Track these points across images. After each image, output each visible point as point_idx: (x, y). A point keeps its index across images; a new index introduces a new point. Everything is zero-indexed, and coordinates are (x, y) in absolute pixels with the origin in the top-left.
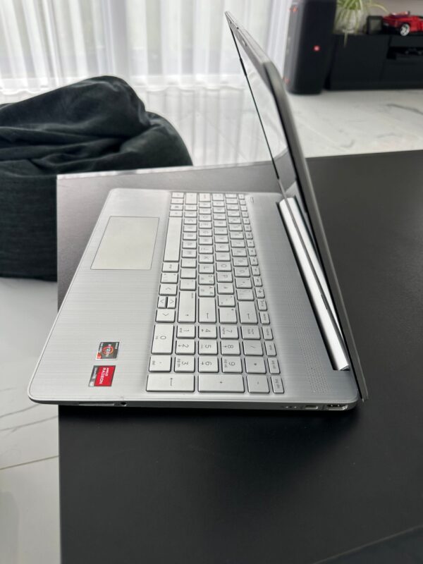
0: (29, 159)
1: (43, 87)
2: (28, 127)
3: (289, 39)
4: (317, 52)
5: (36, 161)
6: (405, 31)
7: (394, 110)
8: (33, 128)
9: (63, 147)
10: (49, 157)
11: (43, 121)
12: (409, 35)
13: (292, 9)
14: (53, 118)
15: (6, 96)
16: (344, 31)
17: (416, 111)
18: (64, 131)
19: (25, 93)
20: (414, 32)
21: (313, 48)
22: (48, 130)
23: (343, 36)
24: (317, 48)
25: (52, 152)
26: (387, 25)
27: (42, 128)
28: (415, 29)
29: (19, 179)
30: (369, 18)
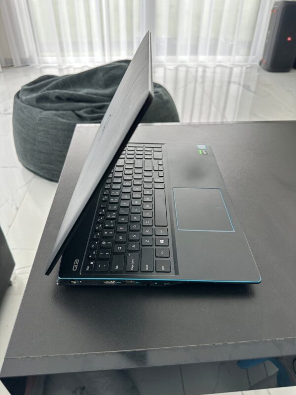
0: (73, 111)
2: (75, 91)
3: (269, 32)
4: (289, 41)
5: (77, 112)
8: (79, 91)
9: (94, 105)
10: (85, 110)
11: (85, 87)
13: (273, 11)
14: (91, 86)
18: (96, 94)
21: (287, 39)
22: (86, 93)
24: (289, 39)
25: (87, 107)
27: (83, 92)
29: (65, 123)
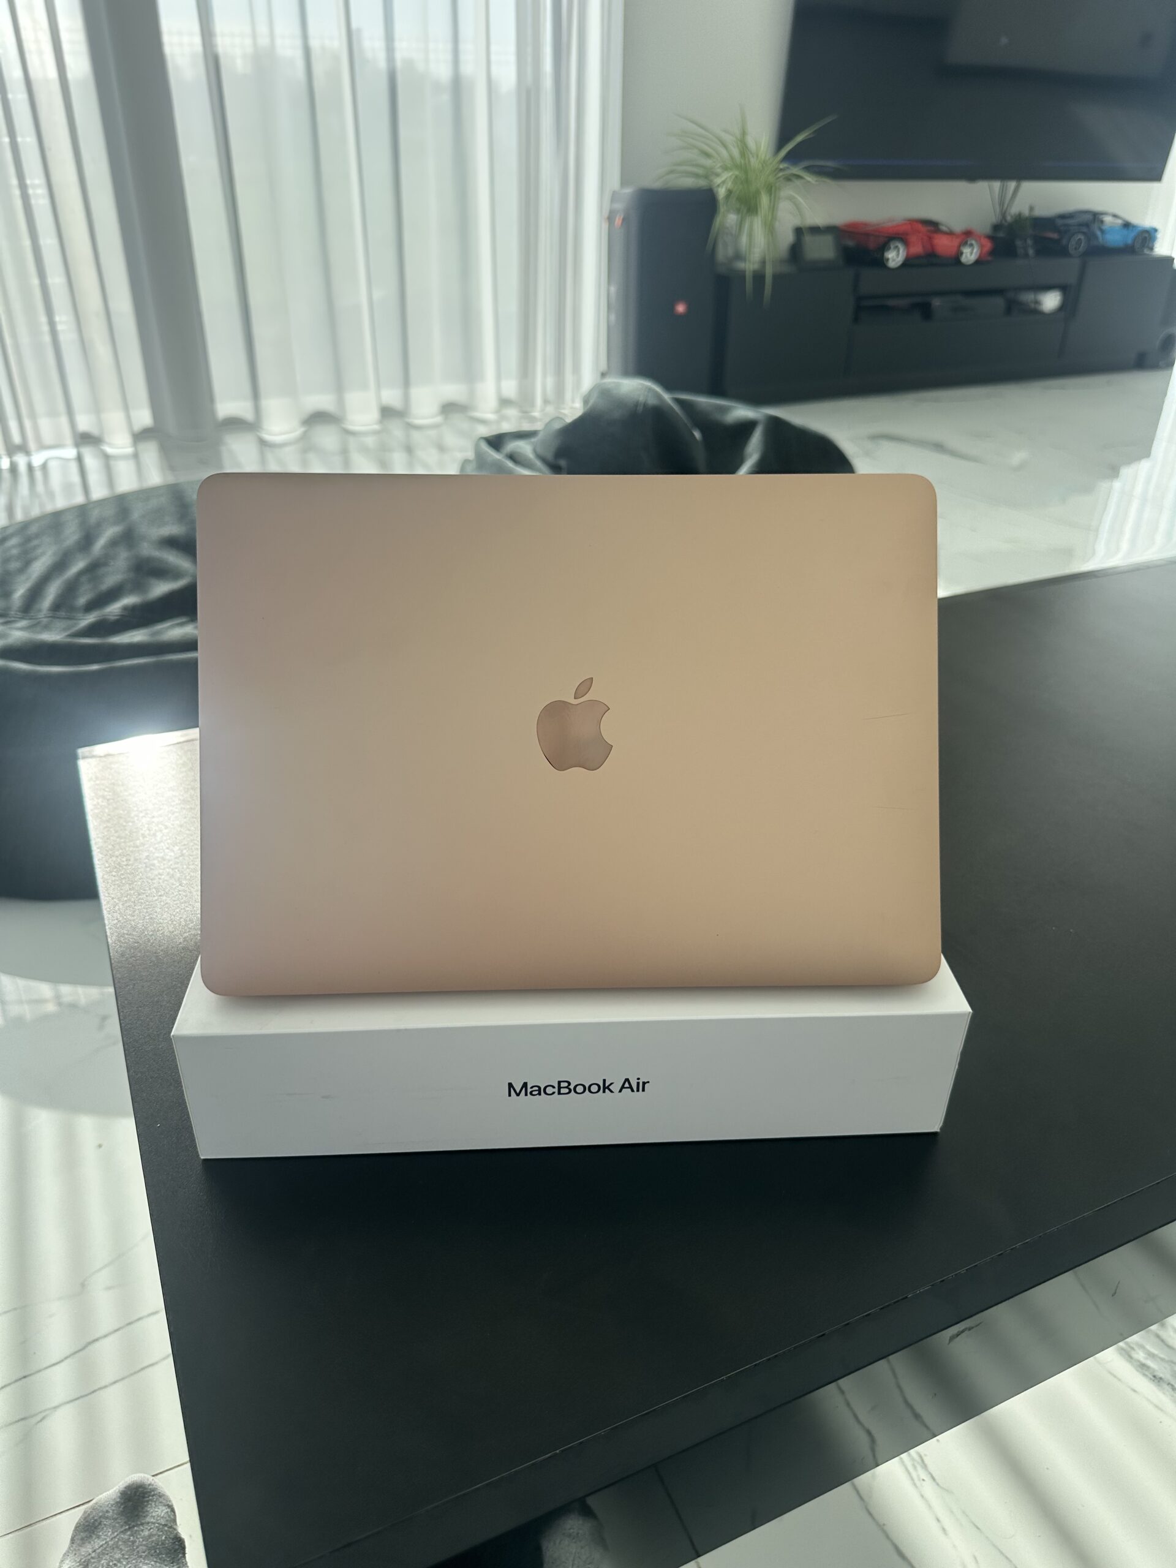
3: (613, 289)
4: (681, 316)
6: (895, 257)
7: (886, 445)
12: (906, 264)
13: (610, 219)
16: (741, 265)
17: (939, 447)
20: (918, 257)
23: (742, 275)
24: (681, 308)
26: (850, 243)
28: (917, 249)
30: (799, 231)
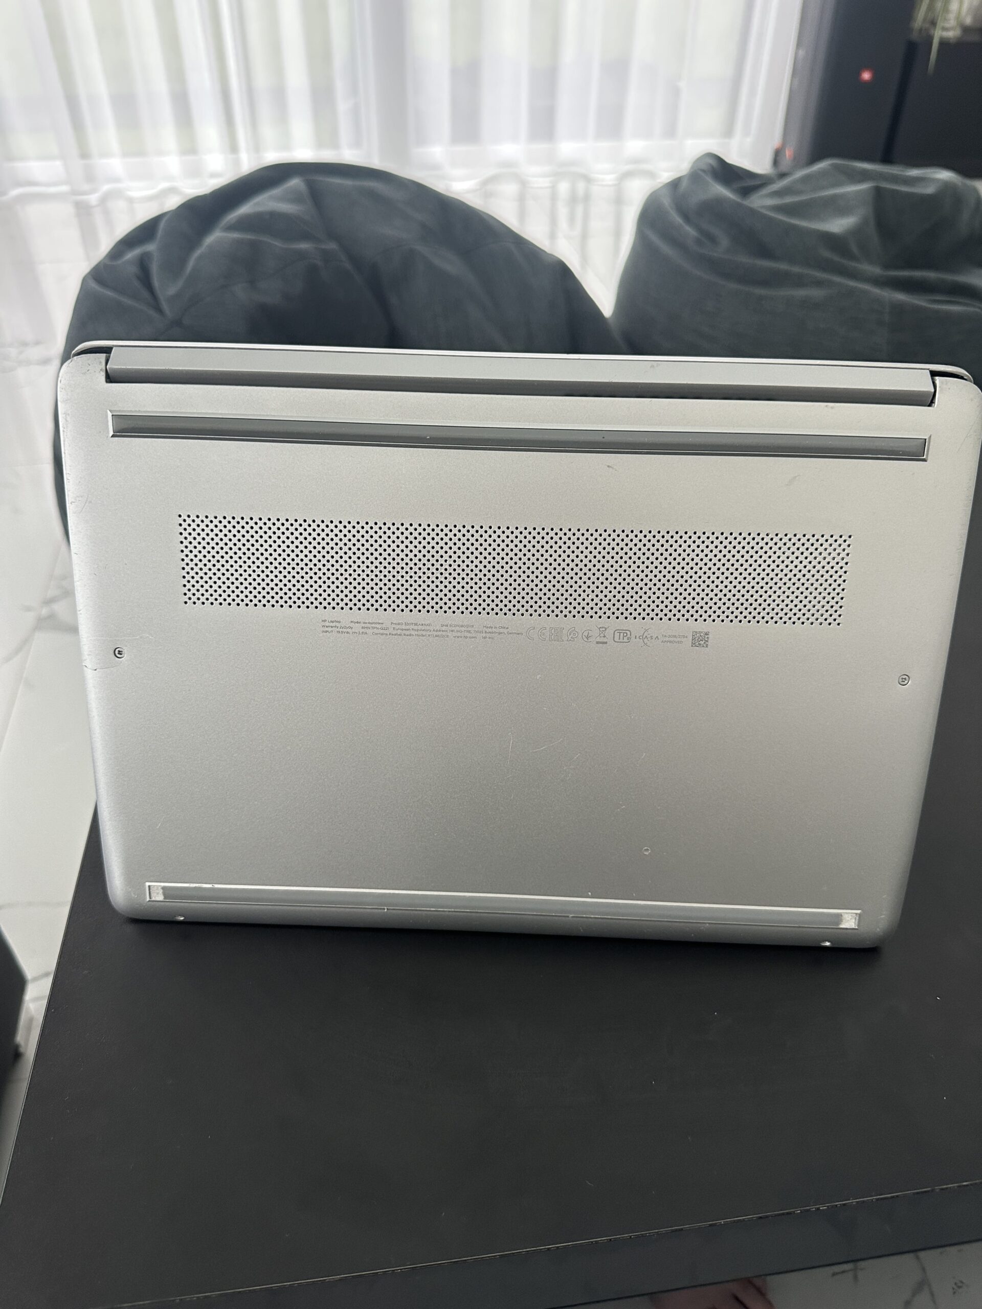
1: (213, 175)
3: (801, 53)
4: (866, 83)
15: (131, 200)
19: (173, 190)
21: (859, 74)
24: (866, 76)
